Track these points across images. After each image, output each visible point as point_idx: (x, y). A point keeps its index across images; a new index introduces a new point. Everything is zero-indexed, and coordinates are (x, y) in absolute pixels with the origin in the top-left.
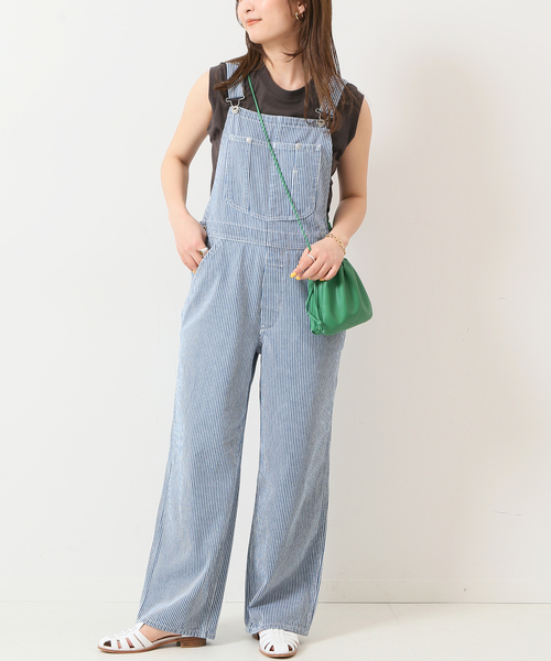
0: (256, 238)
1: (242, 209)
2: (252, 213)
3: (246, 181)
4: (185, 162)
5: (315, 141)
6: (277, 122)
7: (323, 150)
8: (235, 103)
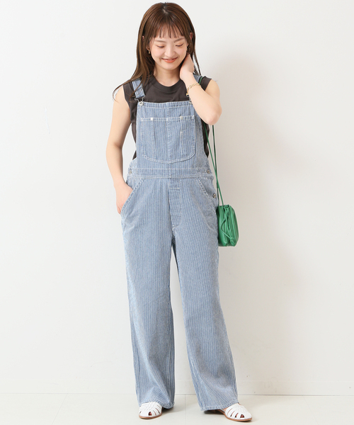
0: (162, 174)
1: (153, 159)
2: (159, 161)
3: (153, 143)
5: (190, 114)
6: (166, 107)
7: (195, 118)
8: (140, 100)
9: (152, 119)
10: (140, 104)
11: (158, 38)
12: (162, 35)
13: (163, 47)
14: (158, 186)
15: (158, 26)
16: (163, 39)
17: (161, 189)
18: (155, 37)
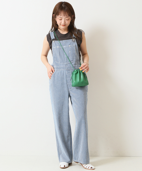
0: (63, 68)
1: (59, 63)
2: (62, 63)
3: (59, 56)
4: (46, 56)
5: (73, 44)
6: (63, 42)
7: (75, 46)
8: (53, 40)
9: (58, 47)
10: (53, 42)
11: (59, 16)
12: (61, 15)
13: (61, 20)
14: (62, 73)
15: (60, 11)
16: (61, 17)
17: (63, 74)
18: (58, 15)
